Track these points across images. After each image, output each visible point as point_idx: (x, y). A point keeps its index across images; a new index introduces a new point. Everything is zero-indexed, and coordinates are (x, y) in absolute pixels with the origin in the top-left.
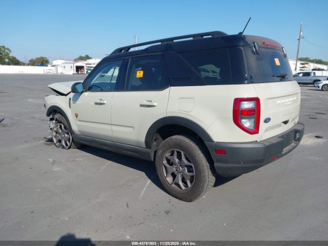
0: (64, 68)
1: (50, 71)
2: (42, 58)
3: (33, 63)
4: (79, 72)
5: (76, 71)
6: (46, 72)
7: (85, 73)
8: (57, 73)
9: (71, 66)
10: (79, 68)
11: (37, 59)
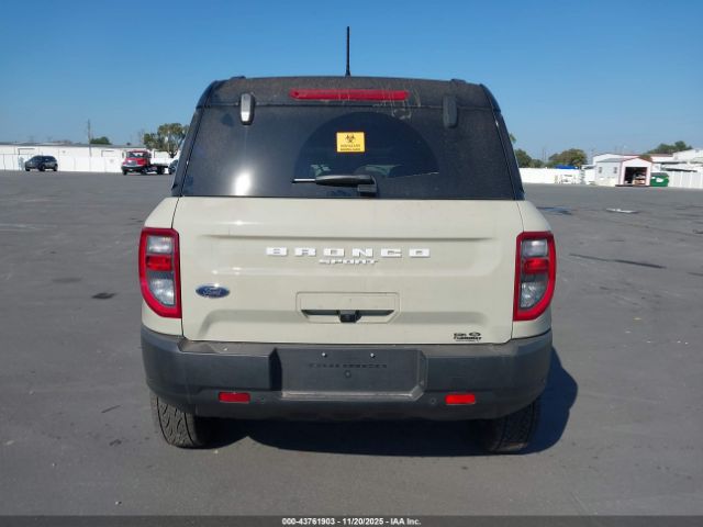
0: (600, 172)
1: (569, 178)
2: (573, 152)
3: (556, 162)
4: (634, 182)
5: (626, 179)
6: (559, 180)
7: (648, 183)
8: (583, 182)
9: (616, 169)
10: (632, 173)
11: (565, 153)
